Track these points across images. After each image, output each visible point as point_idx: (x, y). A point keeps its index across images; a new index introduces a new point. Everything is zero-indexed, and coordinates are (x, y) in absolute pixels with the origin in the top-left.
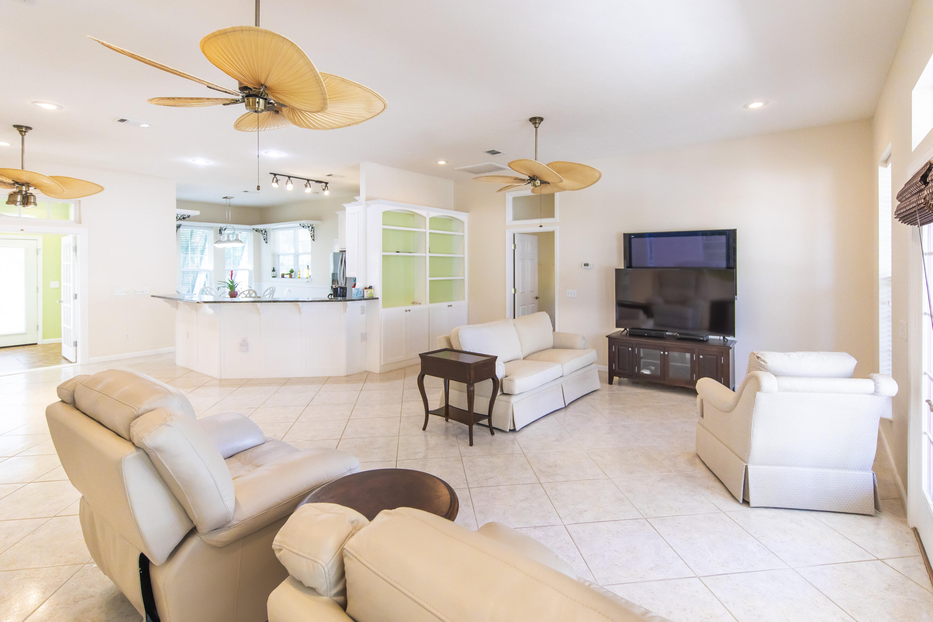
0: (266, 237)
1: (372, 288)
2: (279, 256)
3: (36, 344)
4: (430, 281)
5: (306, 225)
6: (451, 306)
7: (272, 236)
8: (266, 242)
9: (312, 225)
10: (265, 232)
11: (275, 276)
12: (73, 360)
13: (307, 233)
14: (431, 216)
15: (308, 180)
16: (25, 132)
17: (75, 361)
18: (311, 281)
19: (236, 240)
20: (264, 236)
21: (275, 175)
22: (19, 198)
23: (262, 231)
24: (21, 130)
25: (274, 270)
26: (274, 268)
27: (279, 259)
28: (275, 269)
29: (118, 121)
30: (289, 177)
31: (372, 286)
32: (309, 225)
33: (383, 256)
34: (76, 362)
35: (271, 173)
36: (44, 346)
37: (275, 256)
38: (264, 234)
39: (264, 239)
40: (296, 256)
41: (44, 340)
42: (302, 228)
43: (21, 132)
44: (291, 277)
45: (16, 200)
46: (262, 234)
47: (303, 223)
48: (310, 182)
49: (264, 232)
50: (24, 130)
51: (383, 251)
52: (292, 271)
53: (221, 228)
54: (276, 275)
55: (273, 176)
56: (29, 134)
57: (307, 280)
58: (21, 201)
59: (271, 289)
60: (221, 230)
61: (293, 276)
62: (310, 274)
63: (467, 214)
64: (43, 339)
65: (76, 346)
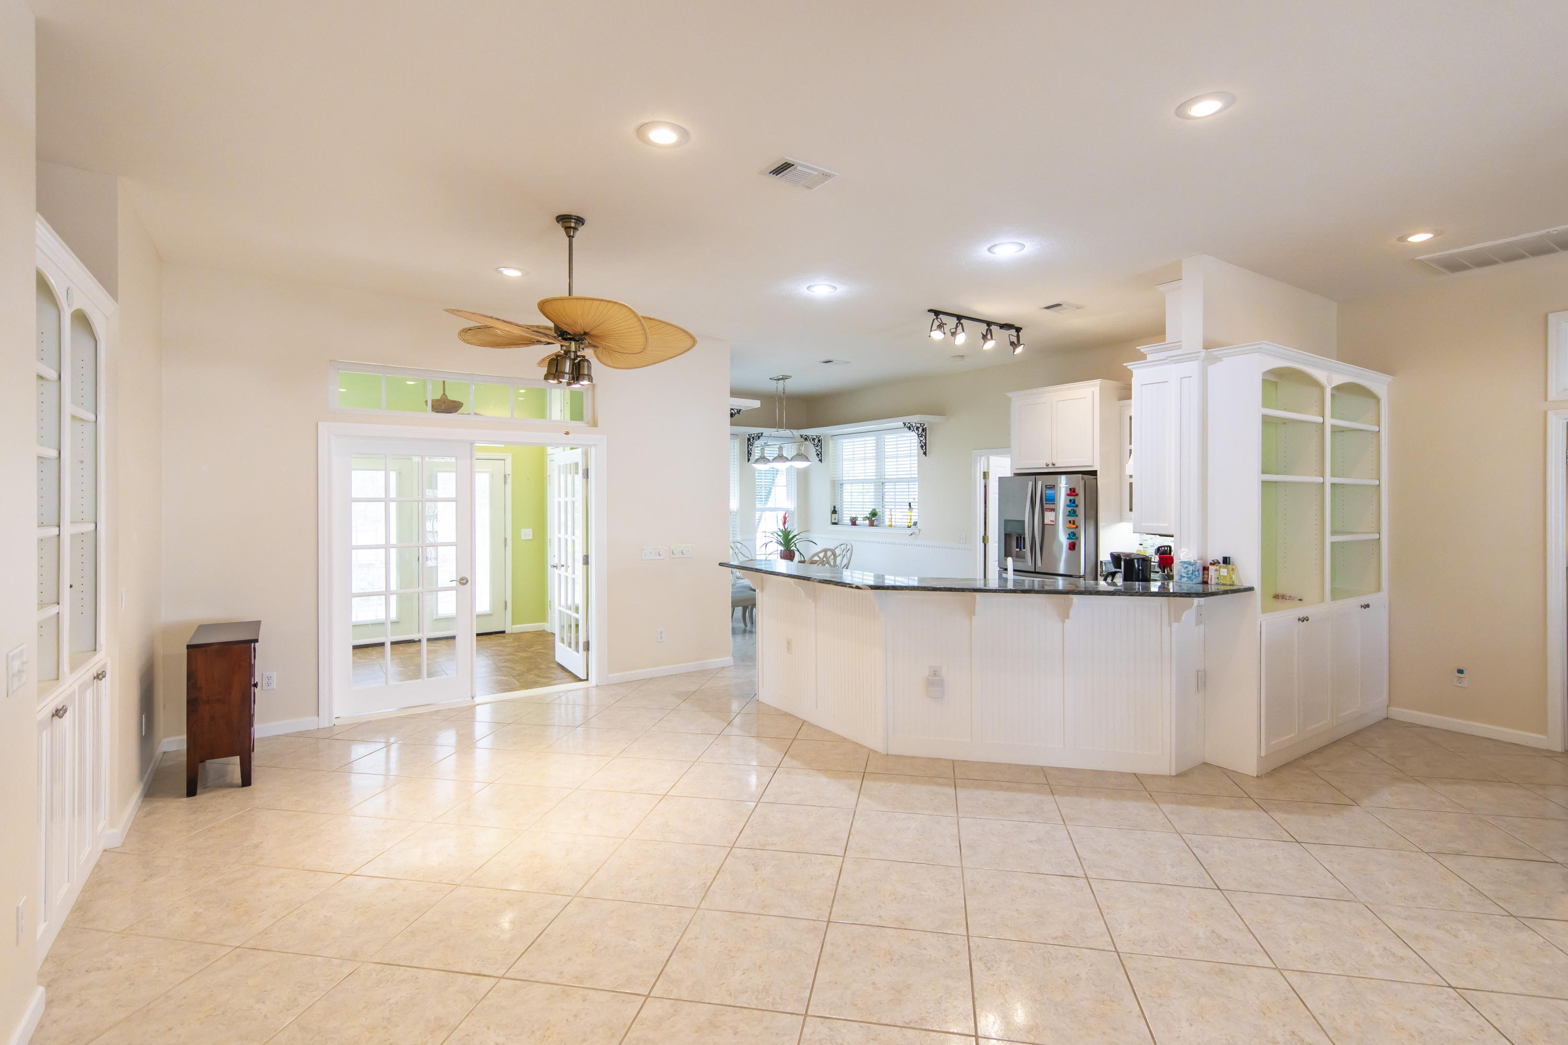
0: (820, 450)
1: (1229, 564)
2: (842, 484)
3: (504, 632)
4: (1333, 544)
5: (914, 425)
6: (1367, 606)
7: (830, 448)
8: (821, 460)
9: (922, 425)
10: (819, 441)
11: (836, 521)
12: (583, 676)
13: (912, 438)
14: (1335, 384)
15: (989, 324)
16: (575, 229)
17: (585, 677)
18: (919, 532)
19: (798, 455)
20: (817, 448)
21: (937, 313)
22: (567, 367)
23: (814, 439)
24: (568, 225)
25: (834, 512)
26: (834, 507)
27: (842, 491)
28: (836, 509)
29: (770, 173)
30: (959, 318)
31: (1229, 558)
32: (918, 425)
33: (1263, 482)
34: (587, 680)
35: (930, 311)
36: (518, 636)
37: (837, 486)
38: (817, 446)
39: (818, 455)
40: (880, 483)
41: (513, 626)
42: (907, 429)
43: (567, 228)
44: (872, 524)
45: (563, 371)
46: (814, 444)
47: (909, 422)
48: (993, 327)
49: (816, 441)
50: (573, 225)
51: (1263, 472)
52: (874, 514)
53: (751, 435)
54: (838, 520)
55: (932, 316)
56: (581, 234)
57: (910, 531)
58: (570, 372)
59: (843, 547)
60: (752, 439)
61: (875, 523)
62: (914, 519)
63: (1388, 378)
64: (512, 624)
65: (588, 650)
